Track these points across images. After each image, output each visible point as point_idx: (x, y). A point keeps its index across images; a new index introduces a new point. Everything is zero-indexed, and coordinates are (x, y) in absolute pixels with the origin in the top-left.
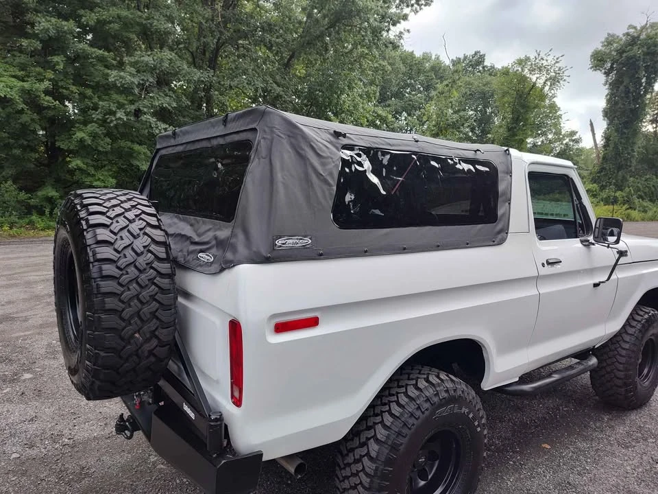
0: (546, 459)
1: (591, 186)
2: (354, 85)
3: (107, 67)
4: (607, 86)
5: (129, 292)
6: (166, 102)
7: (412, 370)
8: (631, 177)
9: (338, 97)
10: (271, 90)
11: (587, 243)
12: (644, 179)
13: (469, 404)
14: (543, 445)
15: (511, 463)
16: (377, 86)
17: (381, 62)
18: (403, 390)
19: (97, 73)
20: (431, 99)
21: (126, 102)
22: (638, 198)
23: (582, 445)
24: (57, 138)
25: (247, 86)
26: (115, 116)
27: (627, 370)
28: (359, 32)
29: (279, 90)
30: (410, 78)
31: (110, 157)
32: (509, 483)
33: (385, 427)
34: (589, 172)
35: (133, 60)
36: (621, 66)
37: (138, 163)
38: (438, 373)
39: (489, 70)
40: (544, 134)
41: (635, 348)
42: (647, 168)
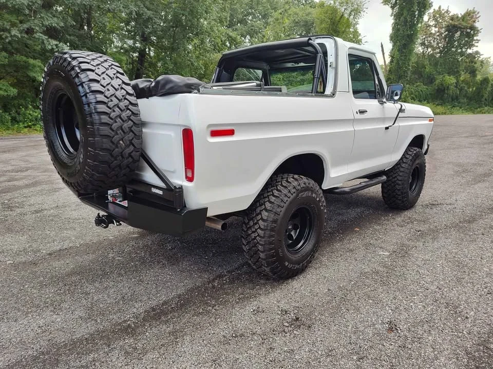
0: (357, 235)
2: (210, 11)
4: (393, 17)
5: (114, 113)
6: (54, 22)
8: (407, 84)
9: (198, 20)
10: (143, 13)
11: (382, 102)
12: (415, 86)
13: (317, 193)
14: (355, 229)
16: (227, 13)
20: (269, 23)
21: (18, 22)
22: (411, 99)
23: (377, 227)
25: (123, 10)
26: (10, 33)
29: (149, 13)
30: (251, 8)
33: (271, 203)
36: (402, 2)
37: (34, 75)
39: (310, 3)
41: (408, 171)
42: (417, 77)
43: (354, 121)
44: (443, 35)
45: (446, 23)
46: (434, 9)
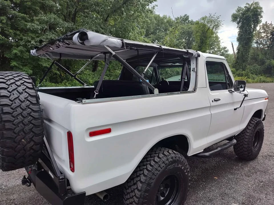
0: (216, 184)
1: (232, 69)
2: (135, 29)
3: (26, 21)
4: (238, 28)
5: (18, 120)
6: (53, 36)
7: (157, 149)
8: (248, 65)
9: (128, 34)
10: (99, 31)
11: (231, 92)
12: (253, 66)
13: (182, 163)
14: (215, 178)
15: (201, 186)
16: (145, 29)
17: (146, 19)
18: (153, 158)
19: (21, 24)
20: (167, 34)
21: (35, 37)
22: (251, 74)
23: (231, 176)
24: (4, 53)
26: (30, 43)
27: (248, 144)
28: (136, 6)
30: (158, 26)
31: (29, 61)
32: (200, 195)
33: (145, 176)
34: (231, 64)
35: (38, 18)
36: (243, 20)
38: (168, 150)
39: (191, 22)
40: (213, 49)
41: (251, 135)
42: (254, 61)
43: (210, 107)
44: (269, 38)
45: (270, 31)
46: (263, 23)
